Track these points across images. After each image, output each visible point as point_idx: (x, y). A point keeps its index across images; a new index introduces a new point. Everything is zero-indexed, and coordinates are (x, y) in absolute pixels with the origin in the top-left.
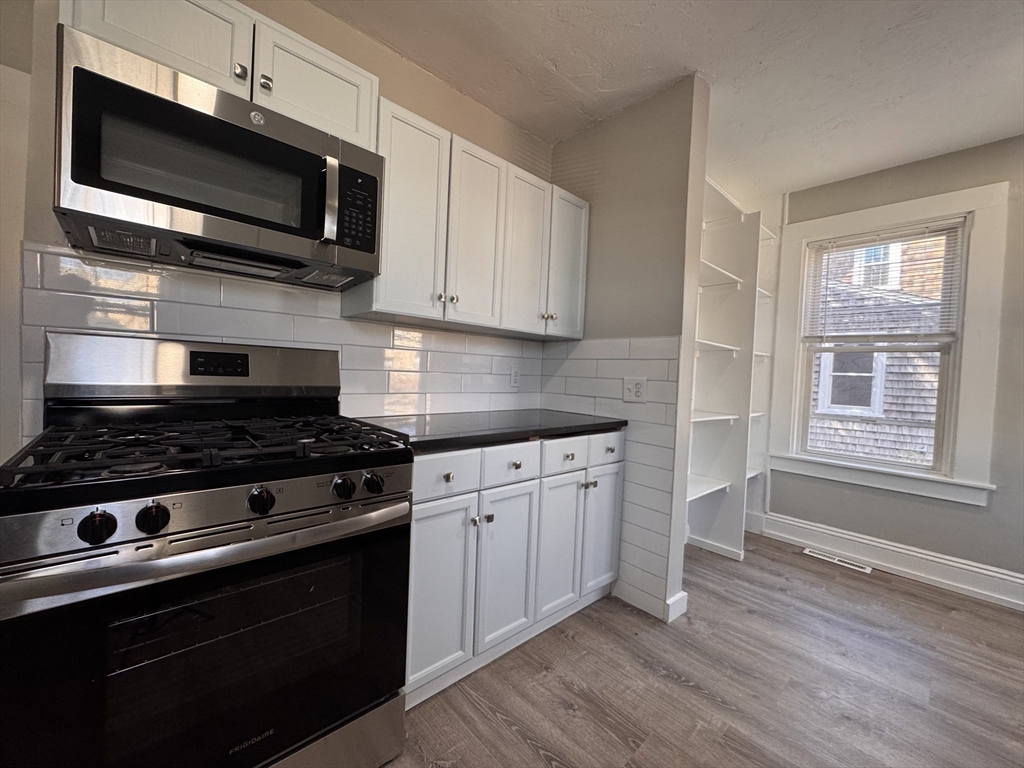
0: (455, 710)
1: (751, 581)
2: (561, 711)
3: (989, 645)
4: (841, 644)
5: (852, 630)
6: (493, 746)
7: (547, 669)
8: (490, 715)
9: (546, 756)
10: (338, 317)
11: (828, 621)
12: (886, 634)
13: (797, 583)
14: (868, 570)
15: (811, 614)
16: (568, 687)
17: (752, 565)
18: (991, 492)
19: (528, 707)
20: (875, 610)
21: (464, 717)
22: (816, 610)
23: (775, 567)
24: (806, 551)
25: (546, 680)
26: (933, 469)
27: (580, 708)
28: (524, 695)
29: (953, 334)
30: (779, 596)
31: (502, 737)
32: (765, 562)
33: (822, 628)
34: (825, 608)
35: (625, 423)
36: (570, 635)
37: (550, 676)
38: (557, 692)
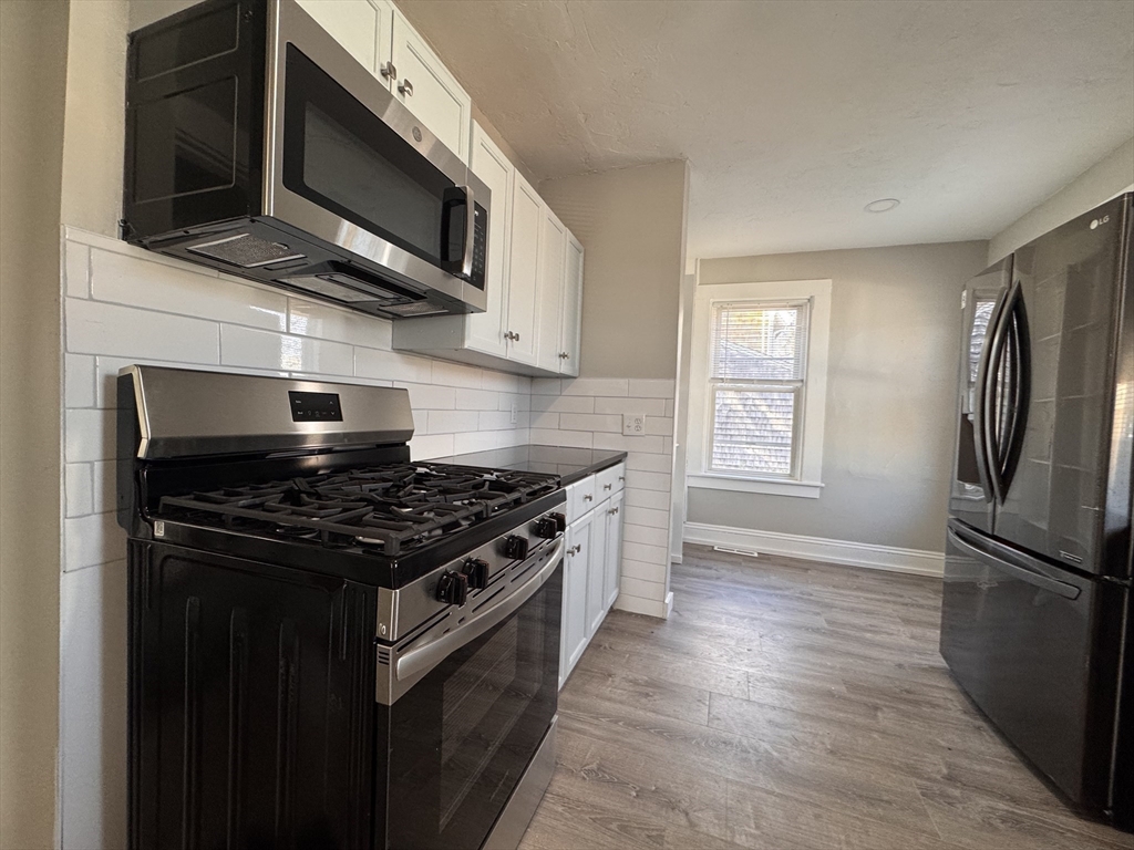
0: (565, 728)
1: (698, 577)
2: (644, 700)
3: (834, 587)
4: (770, 605)
5: (771, 595)
6: (616, 741)
7: (610, 676)
8: (596, 722)
9: (658, 732)
10: (390, 349)
11: (754, 592)
12: (787, 593)
13: (724, 572)
14: (756, 555)
15: (743, 590)
16: (635, 682)
17: (691, 565)
18: (822, 488)
19: (618, 706)
20: (774, 579)
21: (579, 731)
22: (745, 588)
23: (704, 563)
24: (716, 548)
25: (616, 684)
26: (791, 476)
27: (654, 693)
28: (609, 700)
29: (802, 381)
30: (718, 583)
31: (617, 733)
32: (696, 561)
33: (753, 597)
34: (748, 584)
35: (626, 454)
36: (607, 645)
37: (617, 680)
38: (631, 689)
